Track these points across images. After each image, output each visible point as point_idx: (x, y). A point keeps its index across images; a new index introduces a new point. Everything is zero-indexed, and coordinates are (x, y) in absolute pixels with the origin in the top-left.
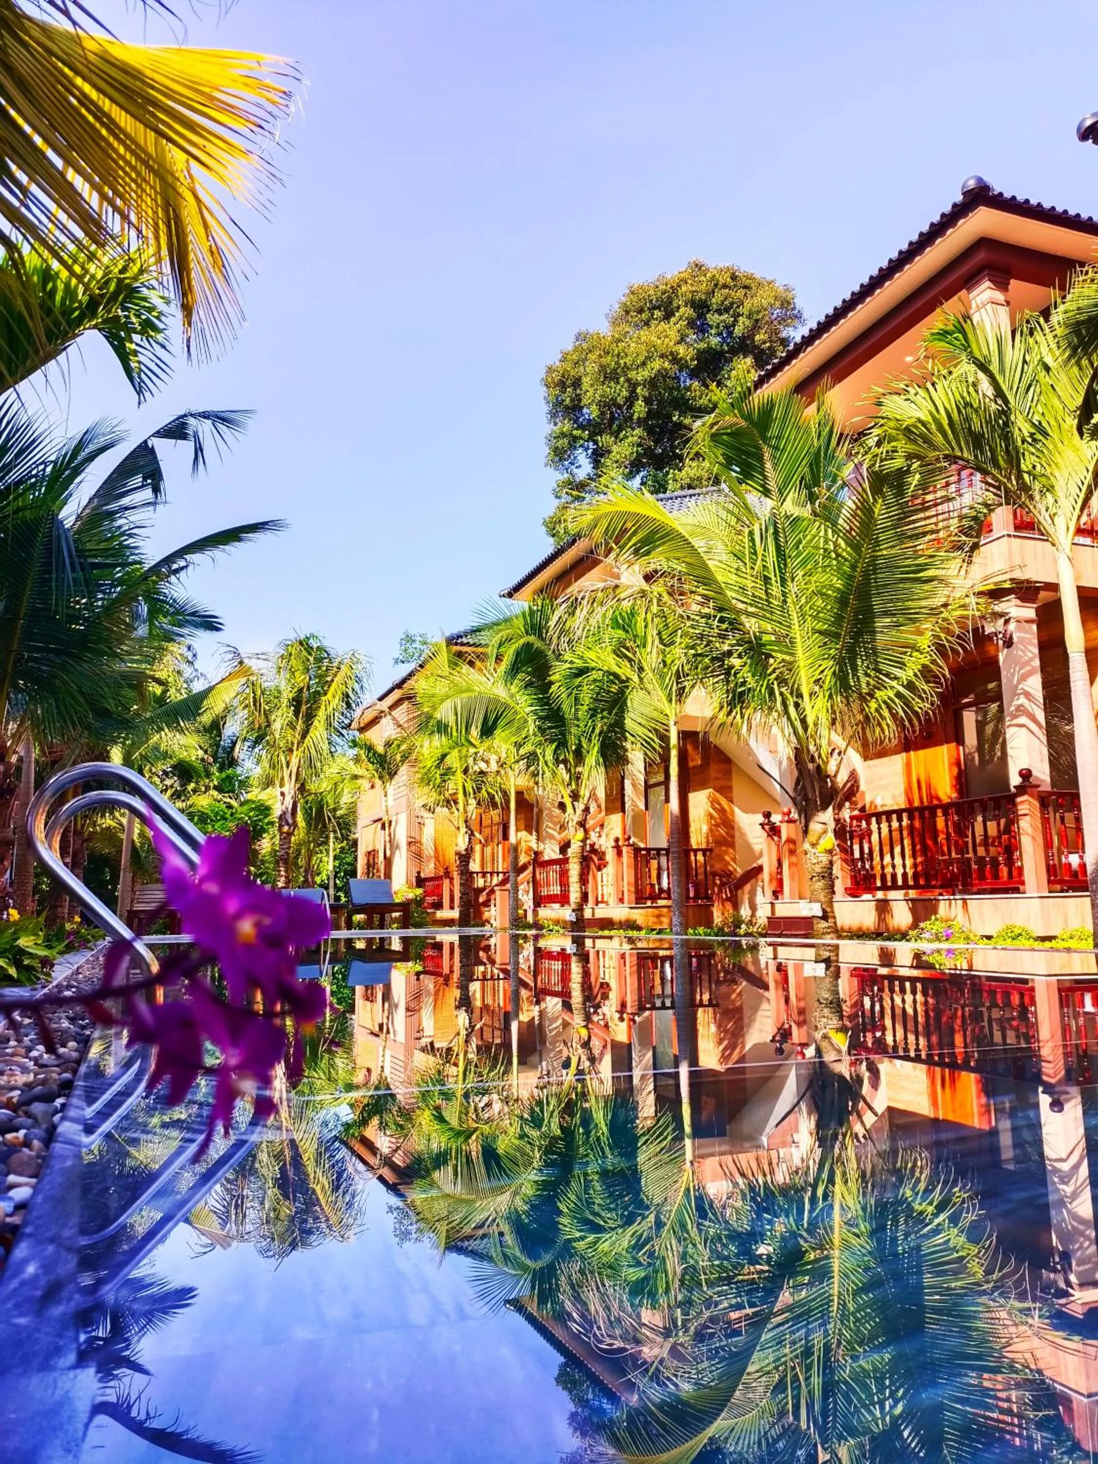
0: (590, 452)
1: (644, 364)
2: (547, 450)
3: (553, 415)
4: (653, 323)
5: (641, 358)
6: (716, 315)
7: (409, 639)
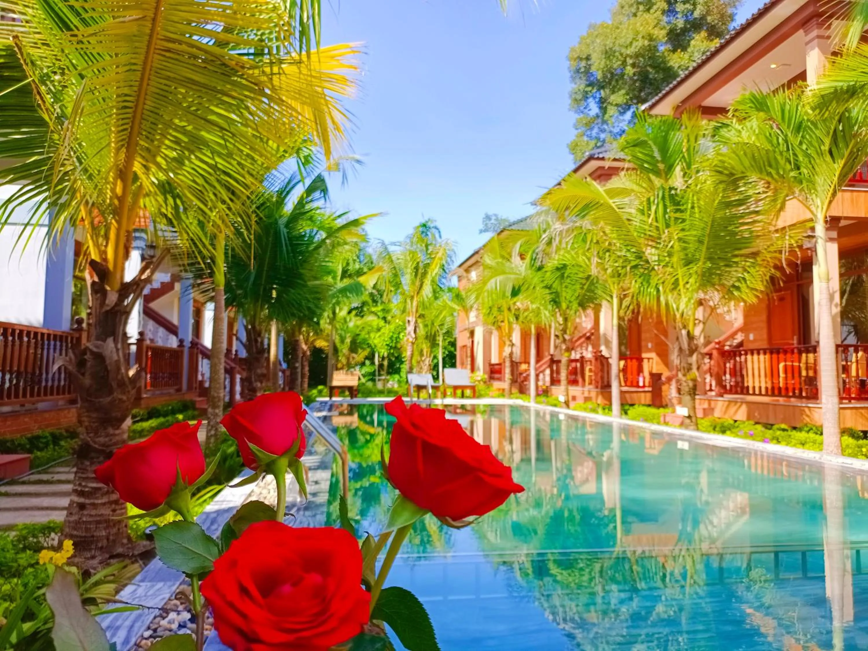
0: (597, 100)
1: (631, 43)
2: (569, 101)
3: (573, 79)
4: (639, 14)
5: (630, 40)
6: (682, 5)
7: (488, 217)
